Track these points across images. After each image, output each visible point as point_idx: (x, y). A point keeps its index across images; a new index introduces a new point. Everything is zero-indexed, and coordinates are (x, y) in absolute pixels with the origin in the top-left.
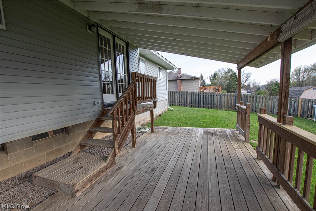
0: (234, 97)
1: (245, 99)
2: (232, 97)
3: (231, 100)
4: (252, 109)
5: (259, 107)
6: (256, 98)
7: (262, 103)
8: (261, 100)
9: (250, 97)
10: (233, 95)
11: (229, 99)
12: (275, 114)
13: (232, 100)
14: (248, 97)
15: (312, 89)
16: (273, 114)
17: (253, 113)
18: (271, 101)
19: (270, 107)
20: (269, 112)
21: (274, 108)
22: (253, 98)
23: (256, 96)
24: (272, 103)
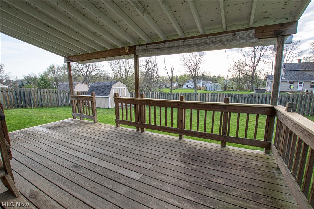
0: (14, 93)
1: (28, 94)
2: (11, 93)
3: (10, 96)
4: (38, 104)
5: (45, 101)
6: (40, 92)
7: (47, 97)
8: (46, 94)
9: (34, 91)
10: (12, 90)
11: (7, 96)
12: (61, 106)
13: (12, 97)
14: (31, 91)
15: (80, 83)
16: (59, 106)
17: (40, 108)
18: (55, 94)
19: (55, 100)
20: (55, 105)
21: (58, 100)
22: (37, 92)
23: (40, 90)
24: (56, 96)
